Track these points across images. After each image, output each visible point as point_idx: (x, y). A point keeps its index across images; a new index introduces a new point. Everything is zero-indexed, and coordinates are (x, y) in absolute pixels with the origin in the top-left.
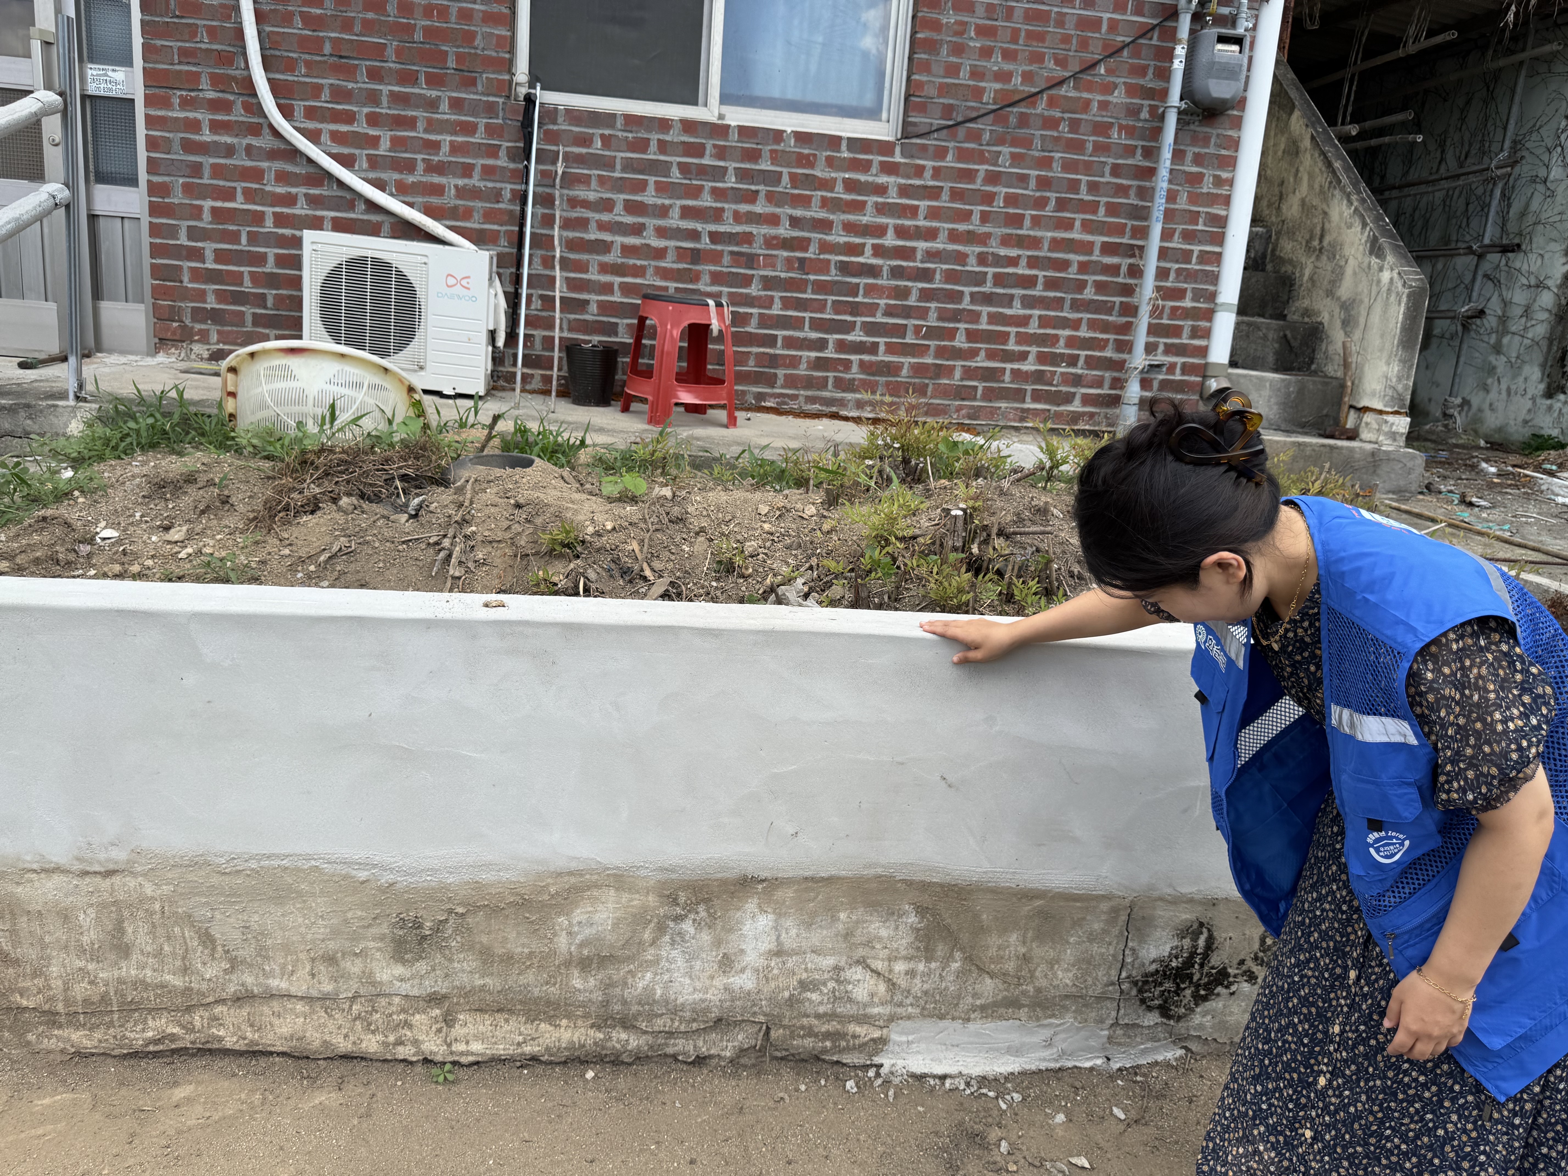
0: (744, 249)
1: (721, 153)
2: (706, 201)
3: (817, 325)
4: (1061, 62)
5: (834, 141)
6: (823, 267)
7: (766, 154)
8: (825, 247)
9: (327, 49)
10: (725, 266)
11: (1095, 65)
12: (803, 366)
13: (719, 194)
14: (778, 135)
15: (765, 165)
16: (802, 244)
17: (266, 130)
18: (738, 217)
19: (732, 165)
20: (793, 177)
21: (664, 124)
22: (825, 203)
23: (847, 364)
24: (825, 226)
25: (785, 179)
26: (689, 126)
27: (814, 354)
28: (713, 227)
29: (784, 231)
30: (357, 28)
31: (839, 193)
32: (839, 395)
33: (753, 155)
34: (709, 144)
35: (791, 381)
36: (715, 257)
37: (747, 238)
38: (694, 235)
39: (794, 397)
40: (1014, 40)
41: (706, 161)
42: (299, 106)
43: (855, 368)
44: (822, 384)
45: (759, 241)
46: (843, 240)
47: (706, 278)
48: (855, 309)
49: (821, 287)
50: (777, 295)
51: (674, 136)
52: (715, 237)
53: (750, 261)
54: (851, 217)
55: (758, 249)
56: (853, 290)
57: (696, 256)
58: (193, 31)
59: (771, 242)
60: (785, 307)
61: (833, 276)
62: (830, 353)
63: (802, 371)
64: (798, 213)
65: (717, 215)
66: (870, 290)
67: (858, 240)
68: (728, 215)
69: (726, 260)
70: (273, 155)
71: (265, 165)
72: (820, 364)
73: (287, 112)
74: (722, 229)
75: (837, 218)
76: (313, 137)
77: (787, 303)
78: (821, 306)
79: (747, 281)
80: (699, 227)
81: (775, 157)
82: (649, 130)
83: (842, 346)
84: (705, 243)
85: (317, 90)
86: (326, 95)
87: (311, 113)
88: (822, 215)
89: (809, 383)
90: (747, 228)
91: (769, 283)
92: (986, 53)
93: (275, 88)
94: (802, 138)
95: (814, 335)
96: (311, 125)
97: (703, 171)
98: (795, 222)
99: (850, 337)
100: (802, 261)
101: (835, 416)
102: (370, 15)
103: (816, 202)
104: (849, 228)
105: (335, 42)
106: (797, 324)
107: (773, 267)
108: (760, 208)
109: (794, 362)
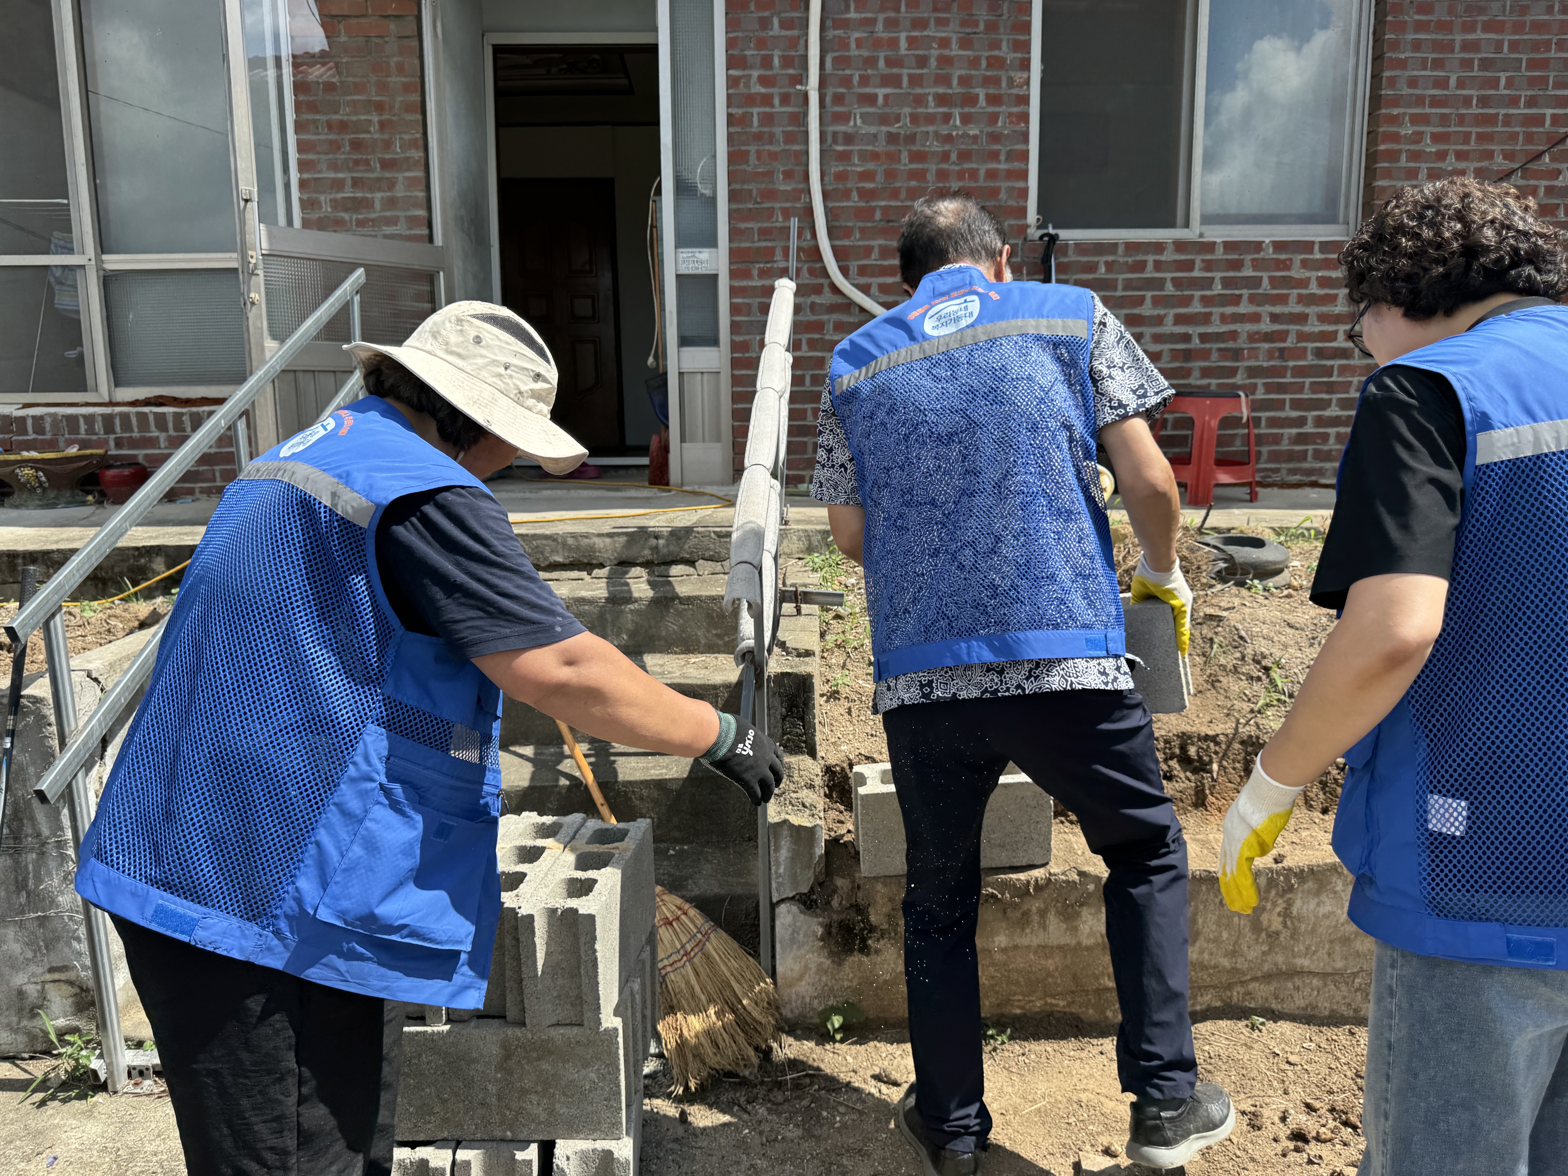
0: (1230, 345)
1: (1208, 266)
2: (1196, 308)
3: (1296, 405)
4: (1509, 156)
5: (1307, 246)
6: (1301, 353)
7: (1248, 263)
8: (1302, 337)
9: (878, 215)
10: (1214, 361)
11: (1539, 156)
12: (1286, 441)
13: (1206, 301)
14: (1258, 246)
15: (1247, 272)
16: (1282, 336)
17: (826, 289)
18: (1224, 319)
19: (1218, 275)
20: (1272, 279)
21: (1159, 247)
22: (1301, 299)
23: (1325, 437)
24: (1302, 318)
25: (1266, 282)
26: (1180, 246)
27: (1294, 431)
28: (1202, 329)
29: (1266, 326)
30: (903, 195)
31: (1314, 289)
32: (1318, 465)
33: (1237, 265)
34: (1198, 259)
35: (1275, 457)
36: (1205, 354)
37: (1233, 335)
38: (1187, 338)
39: (1277, 471)
40: (1467, 141)
41: (1196, 273)
42: (853, 266)
43: (1332, 440)
44: (1303, 456)
45: (1243, 337)
46: (1317, 329)
47: (1196, 373)
48: (1331, 388)
49: (1300, 371)
50: (1260, 382)
51: (1168, 256)
52: (1203, 337)
53: (1236, 354)
54: (1324, 309)
55: (1242, 343)
56: (1329, 371)
57: (1188, 355)
58: (771, 213)
59: (1253, 337)
60: (1268, 392)
61: (1310, 360)
62: (1309, 429)
63: (1285, 446)
64: (1278, 309)
65: (1206, 319)
66: (1343, 370)
67: (1331, 328)
68: (1216, 318)
69: (1215, 355)
70: (832, 309)
71: (825, 317)
72: (1301, 439)
73: (844, 271)
74: (1210, 330)
75: (1312, 310)
76: (865, 289)
77: (1269, 388)
78: (1300, 388)
79: (1233, 372)
80: (1190, 330)
81: (1257, 265)
82: (1147, 253)
83: (1320, 422)
84: (1196, 343)
85: (868, 251)
86: (875, 254)
87: (863, 271)
88: (1298, 309)
89: (1290, 456)
90: (1232, 327)
91: (1253, 372)
92: (1442, 156)
94: (1279, 246)
95: (1295, 414)
96: (863, 280)
97: (1194, 283)
98: (1275, 318)
99: (1327, 413)
100: (1282, 350)
101: (1314, 485)
102: (913, 183)
103: (1293, 299)
104: (1323, 318)
105: (885, 209)
106: (1279, 405)
107: (1256, 358)
108: (1244, 308)
109: (1277, 439)
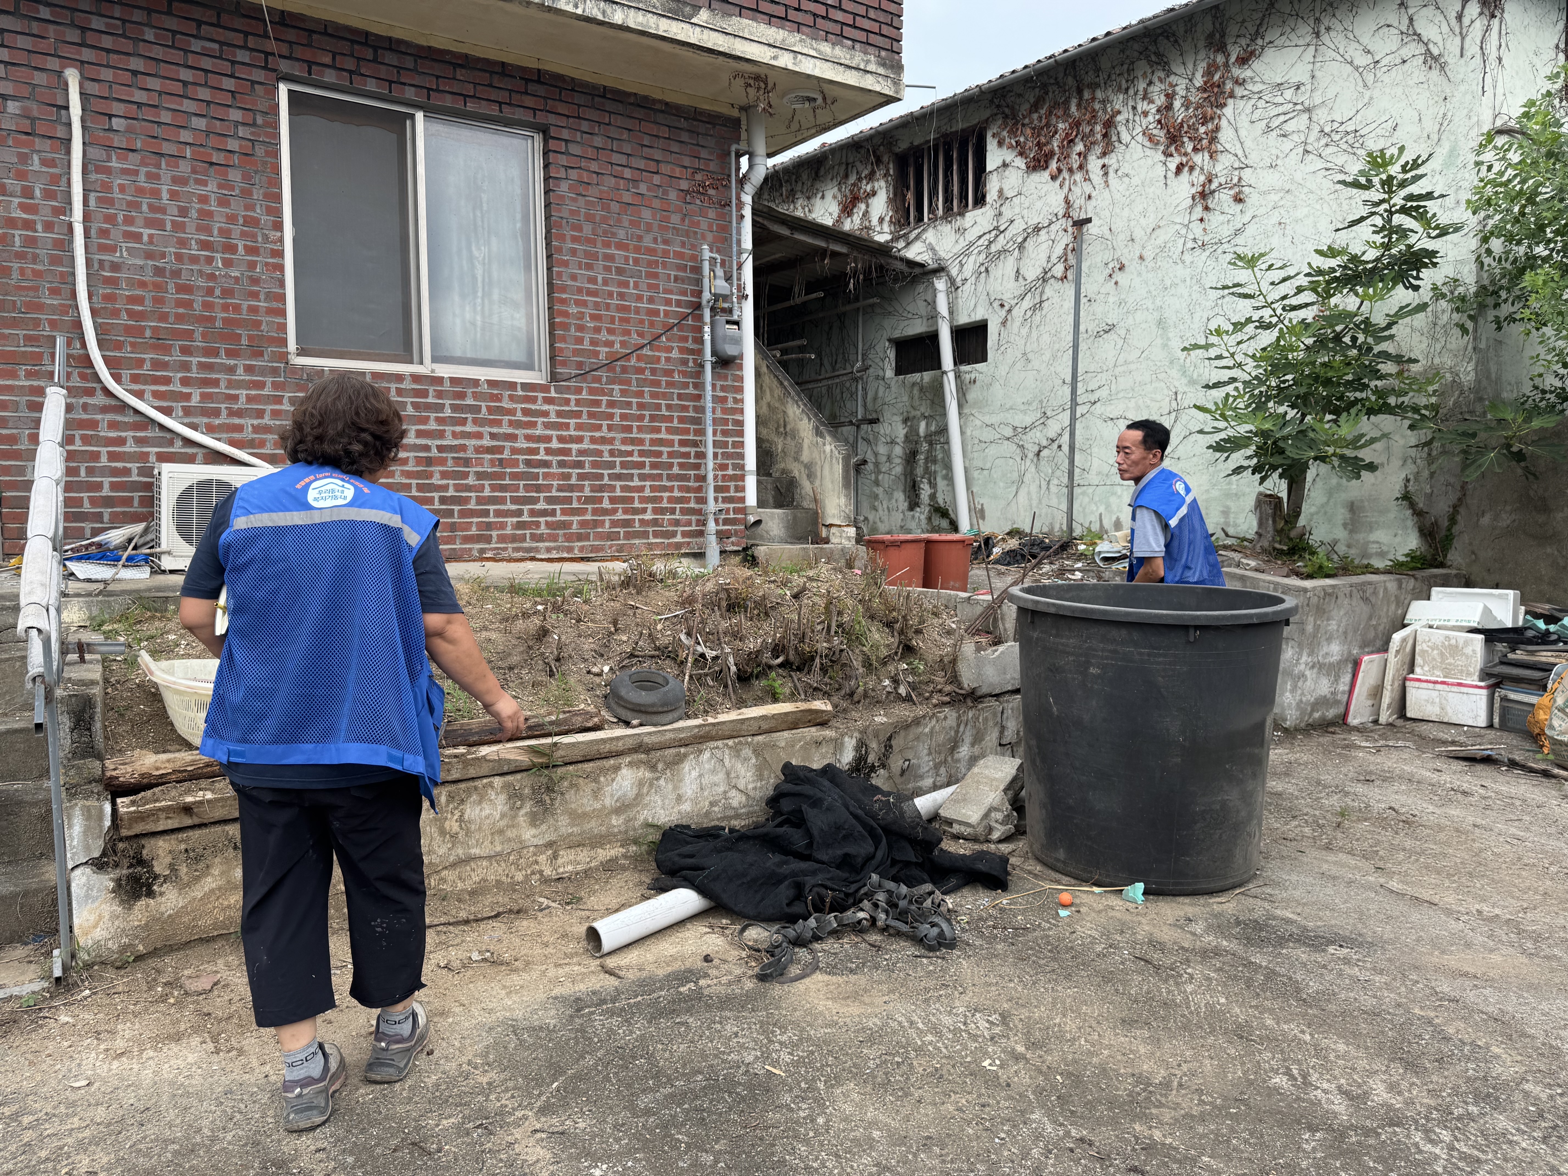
0: (461, 455)
1: (440, 395)
2: (432, 426)
3: (514, 500)
4: (641, 335)
5: (512, 385)
6: (515, 463)
7: (469, 395)
8: (514, 451)
9: (148, 333)
10: (450, 467)
11: (659, 336)
12: (509, 528)
13: (440, 421)
14: (476, 382)
15: (470, 401)
16: (500, 450)
17: (99, 392)
18: (455, 435)
19: (447, 402)
20: (489, 408)
21: (399, 378)
22: (511, 423)
23: (537, 525)
24: (513, 437)
25: (484, 410)
26: (416, 378)
27: (515, 520)
28: (439, 442)
29: (486, 442)
30: (172, 319)
31: (519, 416)
32: (535, 545)
33: (462, 396)
34: (431, 390)
35: (502, 539)
36: (442, 462)
37: (463, 448)
38: (427, 448)
39: (505, 549)
40: (613, 322)
41: (430, 400)
42: (126, 374)
43: (543, 526)
44: (523, 539)
45: (471, 450)
46: (525, 446)
47: (437, 475)
48: (538, 488)
49: (515, 476)
50: (486, 483)
51: (407, 385)
52: (440, 448)
53: (467, 462)
54: (529, 432)
55: (470, 454)
56: (536, 477)
57: (429, 461)
58: (37, 323)
59: (478, 450)
60: (493, 490)
61: (522, 468)
62: (525, 518)
63: (509, 531)
64: (495, 430)
65: (441, 435)
66: (546, 476)
67: (535, 445)
68: (448, 434)
69: (450, 462)
70: (104, 409)
71: (99, 417)
72: (520, 525)
73: (117, 378)
74: (445, 443)
75: (520, 432)
76: (139, 395)
77: (493, 488)
78: (516, 488)
79: (465, 475)
80: (429, 442)
81: (475, 396)
82: (389, 382)
83: (532, 513)
84: (434, 453)
85: (140, 363)
86: (147, 365)
87: (135, 379)
88: (510, 431)
89: (514, 539)
90: (462, 442)
91: (480, 476)
92: (598, 330)
93: (107, 360)
94: (492, 383)
95: (514, 507)
96: (136, 387)
97: (429, 407)
98: (493, 436)
99: (537, 507)
100: (501, 460)
101: (533, 559)
102: (181, 310)
103: (505, 423)
104: (528, 438)
105: (155, 329)
106: (502, 500)
107: (482, 465)
108: (469, 428)
109: (503, 526)
